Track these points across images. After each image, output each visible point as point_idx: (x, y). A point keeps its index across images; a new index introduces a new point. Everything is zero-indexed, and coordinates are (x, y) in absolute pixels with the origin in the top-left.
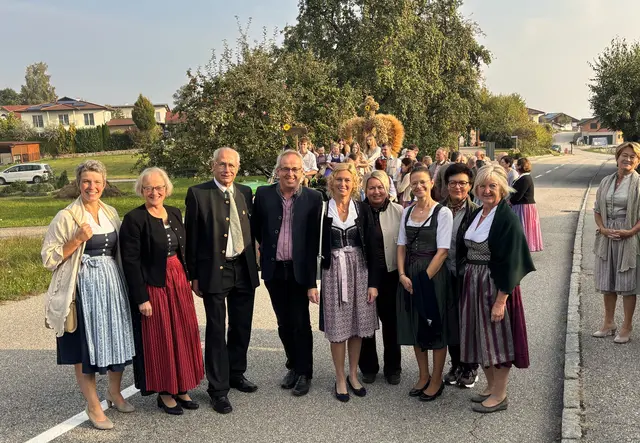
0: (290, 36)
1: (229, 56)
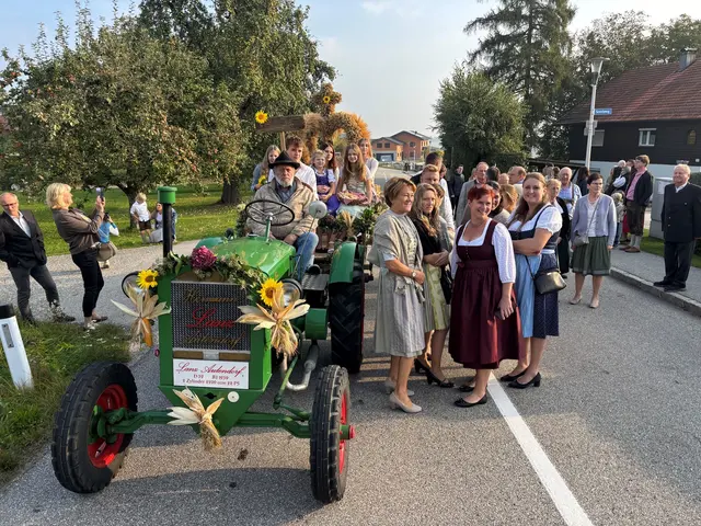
0: (128, 28)
1: (65, 35)
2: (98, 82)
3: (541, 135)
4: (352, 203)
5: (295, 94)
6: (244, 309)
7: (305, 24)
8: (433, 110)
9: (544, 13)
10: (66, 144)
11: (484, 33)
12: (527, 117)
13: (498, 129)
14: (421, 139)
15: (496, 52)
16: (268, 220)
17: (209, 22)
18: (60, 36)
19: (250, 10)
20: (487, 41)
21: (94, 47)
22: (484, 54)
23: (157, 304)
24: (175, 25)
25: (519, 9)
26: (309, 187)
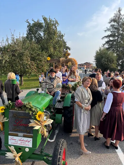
0: (24, 39)
1: (8, 40)
2: (14, 51)
3: (121, 63)
4: (72, 81)
5: (61, 54)
6: (31, 121)
7: (64, 38)
8: (94, 57)
9: (121, 35)
10: (6, 65)
11: (106, 40)
12: (117, 59)
13: (110, 62)
14: (91, 64)
15: (109, 44)
16: (46, 88)
17: (42, 38)
18: (7, 40)
19: (51, 35)
20: (107, 41)
21: (15, 43)
22: (106, 44)
23: (4, 118)
24: (34, 38)
25: (115, 34)
26: (59, 78)
